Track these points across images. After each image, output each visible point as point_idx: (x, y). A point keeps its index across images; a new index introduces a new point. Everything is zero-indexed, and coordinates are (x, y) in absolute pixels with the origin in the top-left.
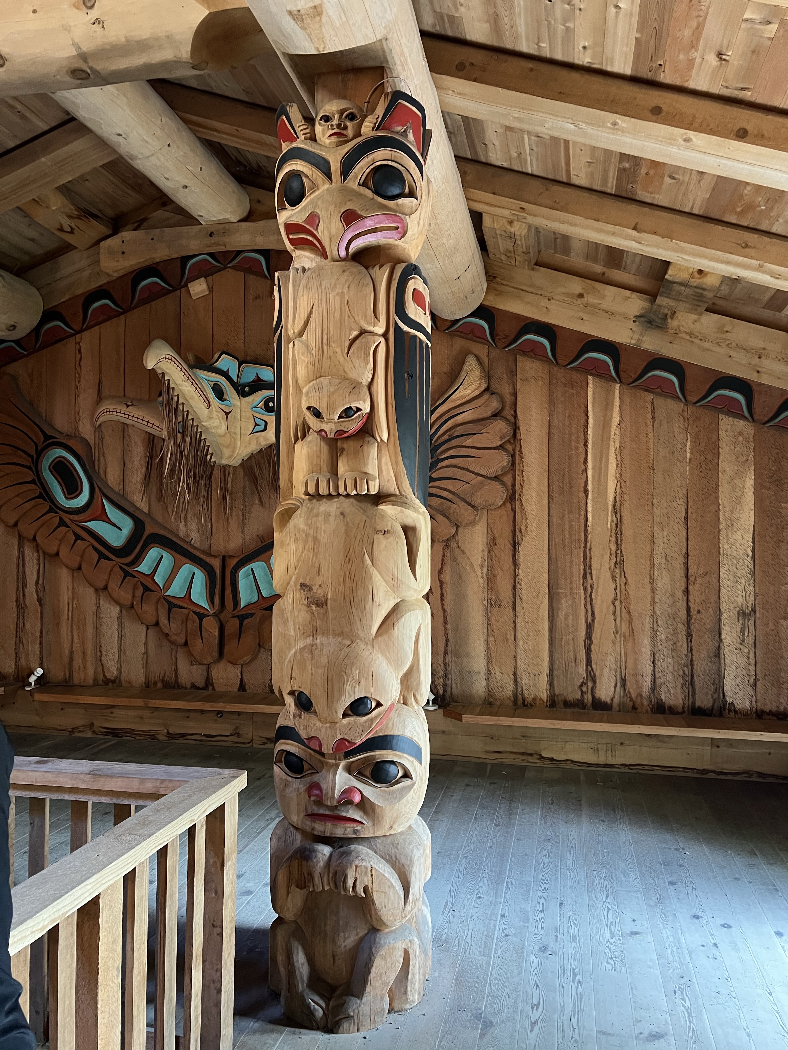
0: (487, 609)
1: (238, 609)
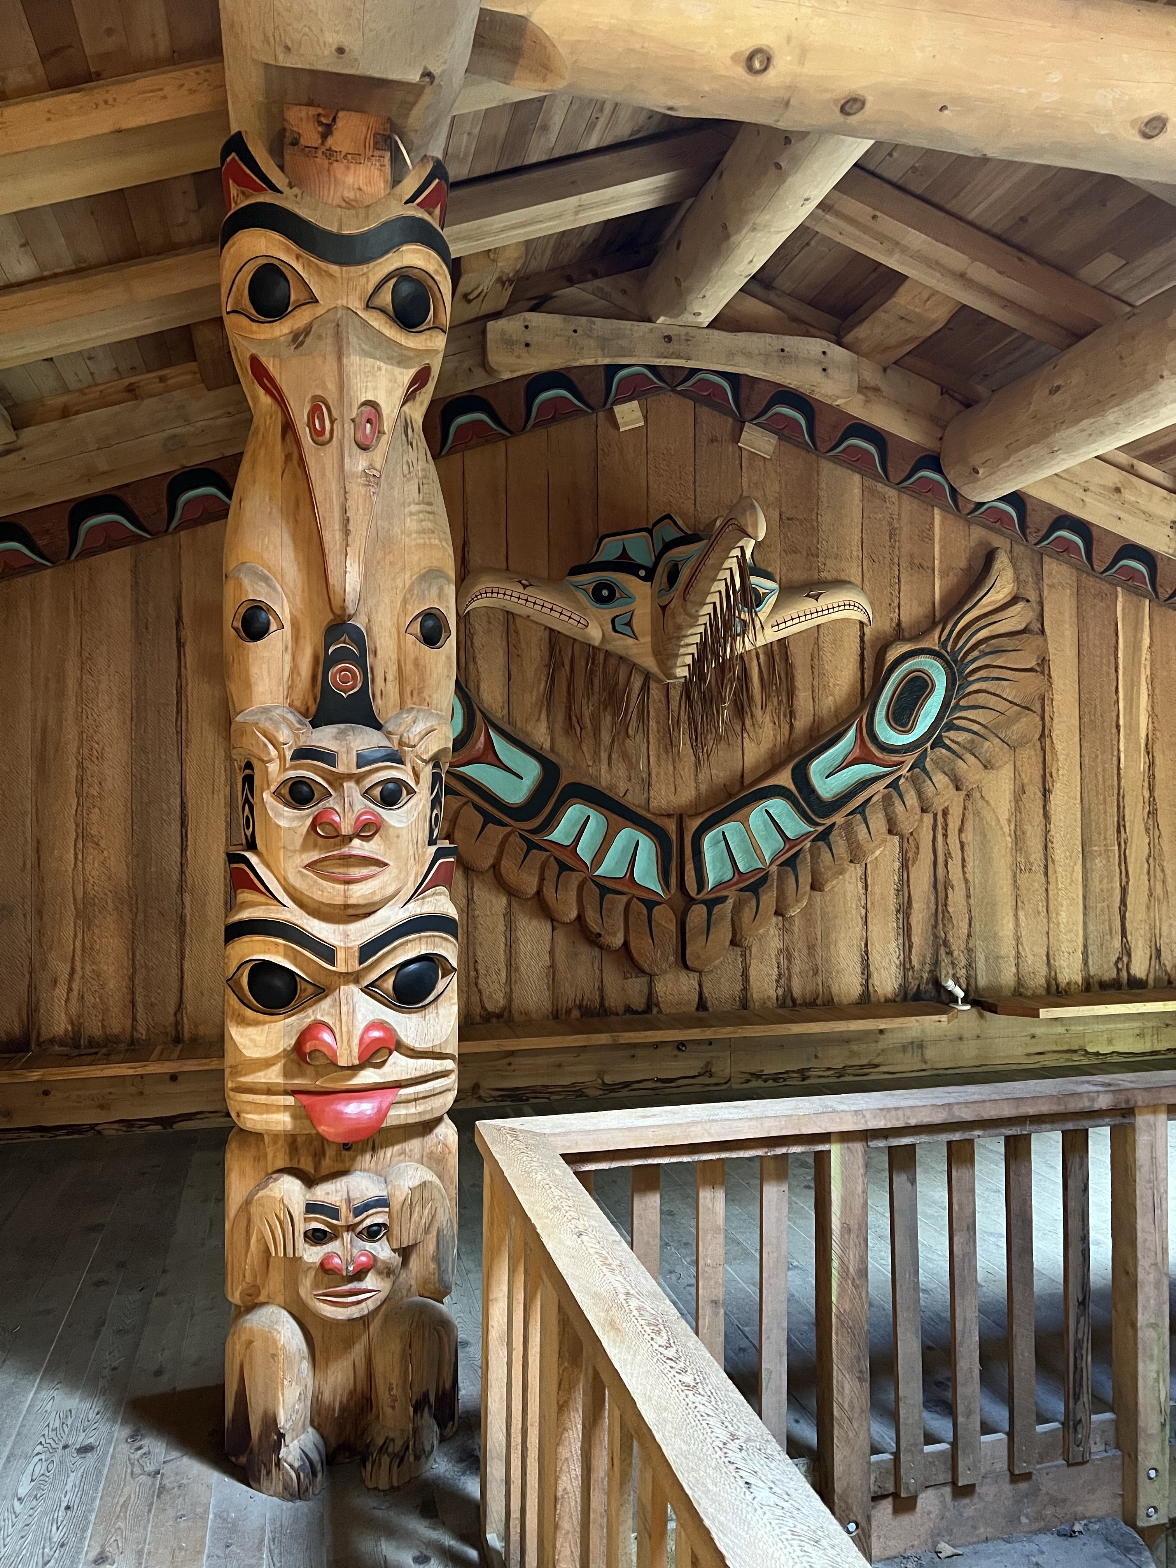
0: (1015, 876)
1: (705, 891)
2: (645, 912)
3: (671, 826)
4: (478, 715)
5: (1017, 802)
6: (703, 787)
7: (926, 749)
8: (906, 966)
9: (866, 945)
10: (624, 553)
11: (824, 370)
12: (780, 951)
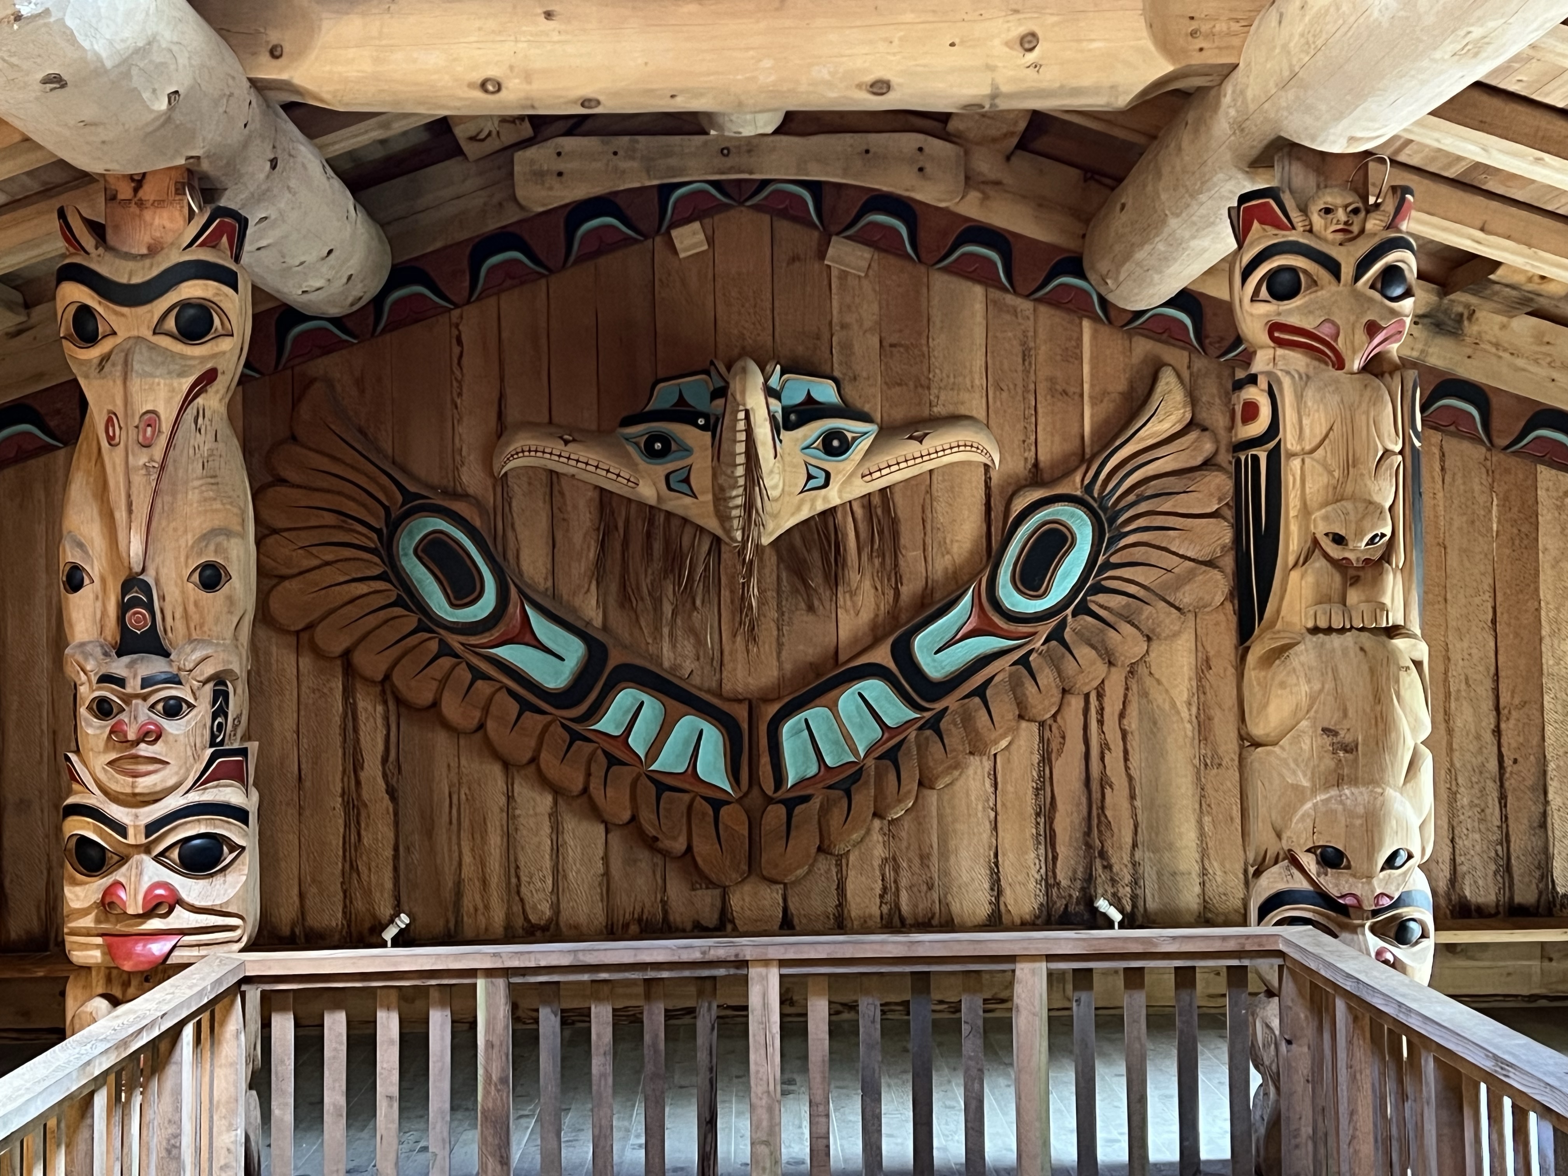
0: (1198, 772)
1: (783, 790)
2: (711, 812)
3: (741, 713)
4: (513, 590)
5: (1199, 680)
6: (788, 667)
7: (1065, 619)
8: (1049, 882)
9: (996, 855)
10: (681, 401)
11: (921, 170)
12: (885, 860)
